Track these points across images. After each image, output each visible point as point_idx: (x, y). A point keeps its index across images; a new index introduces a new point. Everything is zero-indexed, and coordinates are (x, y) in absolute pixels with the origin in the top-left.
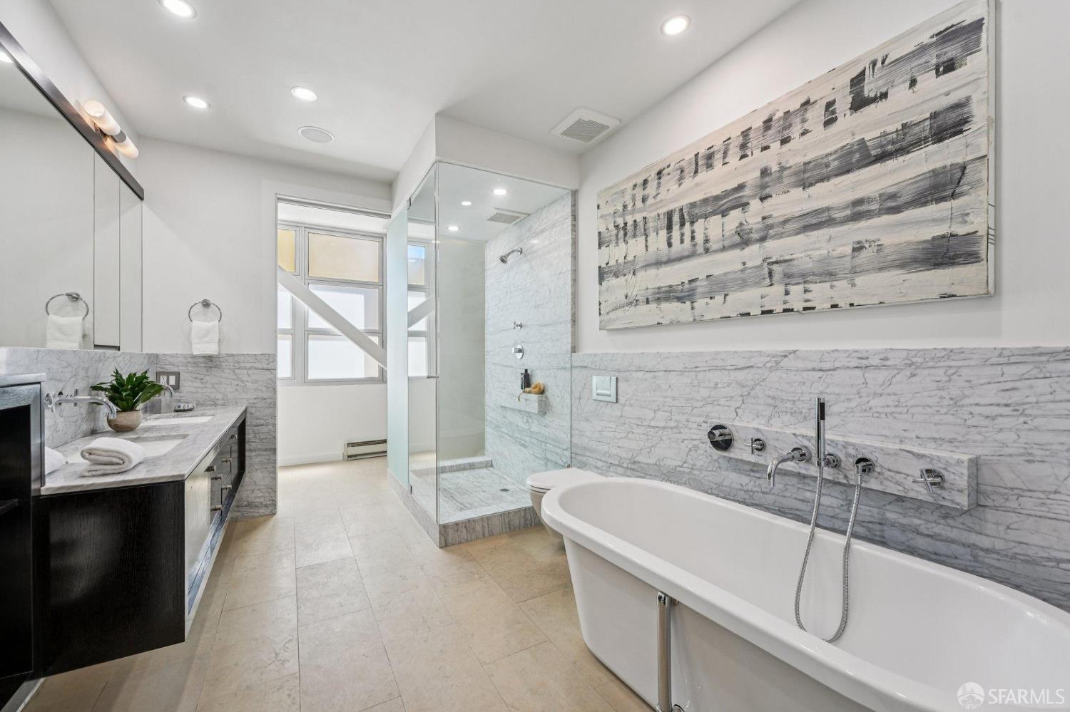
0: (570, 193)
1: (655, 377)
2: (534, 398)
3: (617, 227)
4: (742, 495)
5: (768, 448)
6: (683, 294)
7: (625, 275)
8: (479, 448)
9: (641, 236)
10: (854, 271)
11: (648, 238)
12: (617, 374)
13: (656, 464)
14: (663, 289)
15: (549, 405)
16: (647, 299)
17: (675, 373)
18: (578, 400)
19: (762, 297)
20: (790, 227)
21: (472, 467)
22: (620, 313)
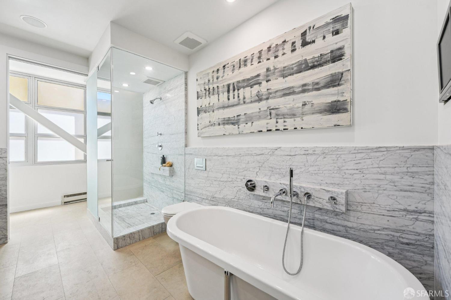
0: (184, 73)
1: (222, 159)
2: (167, 168)
3: (205, 90)
4: (259, 210)
5: (270, 189)
6: (234, 122)
7: (209, 112)
8: (140, 193)
9: (216, 94)
10: (303, 114)
11: (219, 96)
12: (206, 157)
13: (223, 198)
14: (226, 119)
15: (175, 172)
16: (219, 123)
17: (231, 157)
18: (188, 170)
19: (267, 124)
20: (278, 94)
21: (136, 203)
22: (207, 129)
